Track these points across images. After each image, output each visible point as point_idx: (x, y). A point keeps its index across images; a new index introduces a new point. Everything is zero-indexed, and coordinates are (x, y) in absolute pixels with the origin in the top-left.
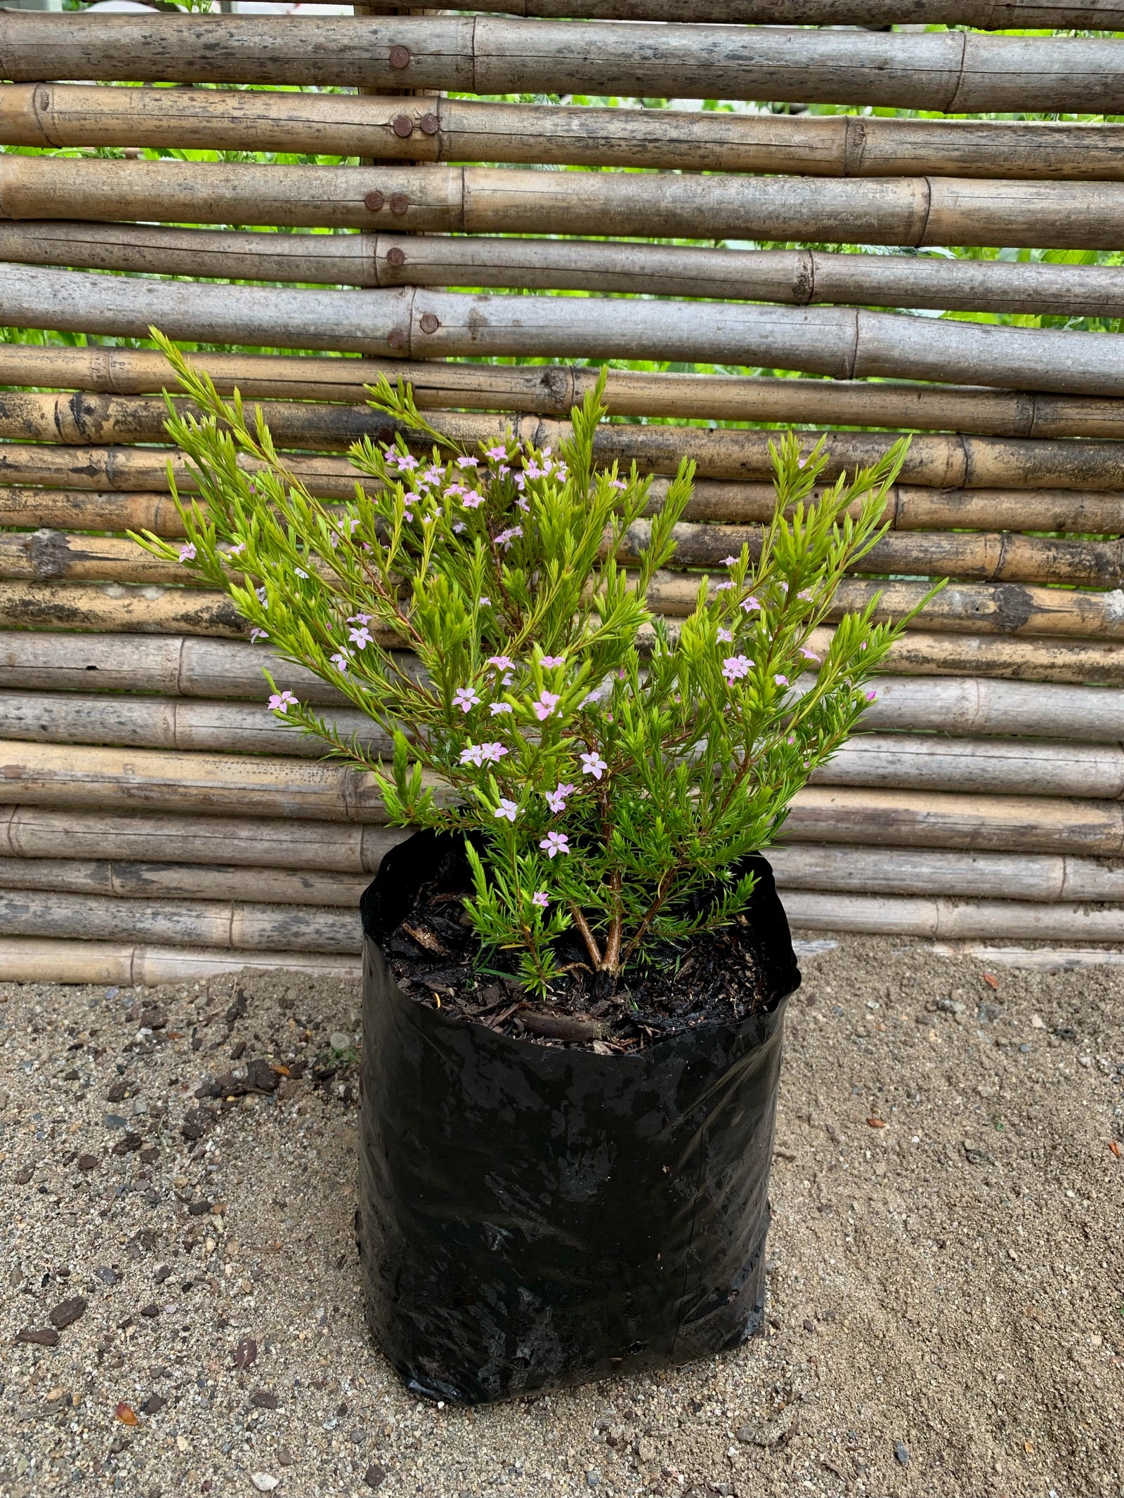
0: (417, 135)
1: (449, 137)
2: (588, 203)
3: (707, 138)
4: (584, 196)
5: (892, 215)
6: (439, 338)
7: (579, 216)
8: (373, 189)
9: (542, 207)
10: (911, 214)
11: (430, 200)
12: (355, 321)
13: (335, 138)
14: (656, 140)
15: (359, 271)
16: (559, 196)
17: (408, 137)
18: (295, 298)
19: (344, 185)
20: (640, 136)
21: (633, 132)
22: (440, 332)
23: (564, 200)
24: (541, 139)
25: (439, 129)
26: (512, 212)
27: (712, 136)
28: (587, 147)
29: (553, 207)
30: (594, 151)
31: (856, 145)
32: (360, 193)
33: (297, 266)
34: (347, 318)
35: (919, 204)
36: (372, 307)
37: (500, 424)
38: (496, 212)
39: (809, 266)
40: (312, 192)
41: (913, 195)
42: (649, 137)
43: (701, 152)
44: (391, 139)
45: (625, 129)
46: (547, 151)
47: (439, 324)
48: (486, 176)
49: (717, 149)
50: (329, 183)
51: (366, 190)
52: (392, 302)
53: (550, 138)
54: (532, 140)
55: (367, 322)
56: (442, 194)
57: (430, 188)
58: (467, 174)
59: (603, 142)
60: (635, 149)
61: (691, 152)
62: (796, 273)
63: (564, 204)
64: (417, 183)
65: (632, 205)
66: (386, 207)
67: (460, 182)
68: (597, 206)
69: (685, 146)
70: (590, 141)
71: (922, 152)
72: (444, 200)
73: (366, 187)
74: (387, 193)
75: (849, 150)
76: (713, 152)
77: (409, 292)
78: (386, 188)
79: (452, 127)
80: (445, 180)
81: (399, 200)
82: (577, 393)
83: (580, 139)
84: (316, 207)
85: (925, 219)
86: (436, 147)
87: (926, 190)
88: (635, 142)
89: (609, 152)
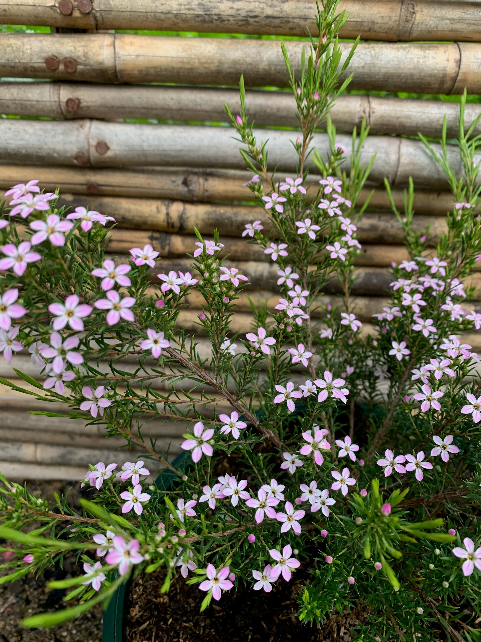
0: (77, 14)
1: (101, 15)
2: (206, 66)
3: (294, 15)
4: (203, 60)
5: (431, 76)
6: (109, 158)
7: (200, 75)
8: (50, 54)
9: (173, 68)
10: (445, 76)
11: (92, 62)
12: (52, 146)
13: (17, 16)
14: (256, 17)
15: (50, 111)
16: (185, 60)
17: (71, 14)
18: (10, 129)
19: (29, 51)
20: (243, 13)
21: (238, 10)
22: (109, 154)
23: (189, 63)
24: (169, 15)
25: (93, 9)
26: (152, 71)
27: (299, 13)
28: (204, 21)
29: (181, 68)
30: (210, 25)
31: (407, 21)
32: (41, 58)
33: (8, 107)
34: (46, 144)
35: (451, 68)
36: (62, 137)
37: (157, 208)
38: (141, 71)
39: (367, 110)
40: (7, 56)
41: (448, 60)
42: (250, 14)
43: (290, 25)
44: (58, 16)
45: (232, 8)
46: (175, 24)
47: (108, 148)
48: (131, 44)
49: (302, 23)
50: (18, 50)
51: (45, 55)
52: (76, 133)
53: (176, 15)
54: (163, 16)
55: (59, 147)
56: (100, 58)
57: (90, 53)
58: (117, 43)
59: (216, 17)
60: (240, 23)
61: (282, 25)
62: (357, 116)
63: (189, 66)
64: (81, 49)
65: (238, 66)
66: (62, 67)
67: (112, 49)
68: (213, 67)
69: (278, 21)
70: (207, 17)
71: (458, 26)
72: (101, 63)
73: (44, 52)
74: (61, 58)
75: (402, 24)
76: (299, 25)
77: (87, 124)
78: (59, 53)
79: (103, 7)
80: (101, 47)
81: (70, 62)
82: (207, 191)
83: (198, 16)
84: (11, 67)
85: (454, 79)
86: (93, 22)
87: (458, 57)
88: (240, 18)
89: (221, 25)
